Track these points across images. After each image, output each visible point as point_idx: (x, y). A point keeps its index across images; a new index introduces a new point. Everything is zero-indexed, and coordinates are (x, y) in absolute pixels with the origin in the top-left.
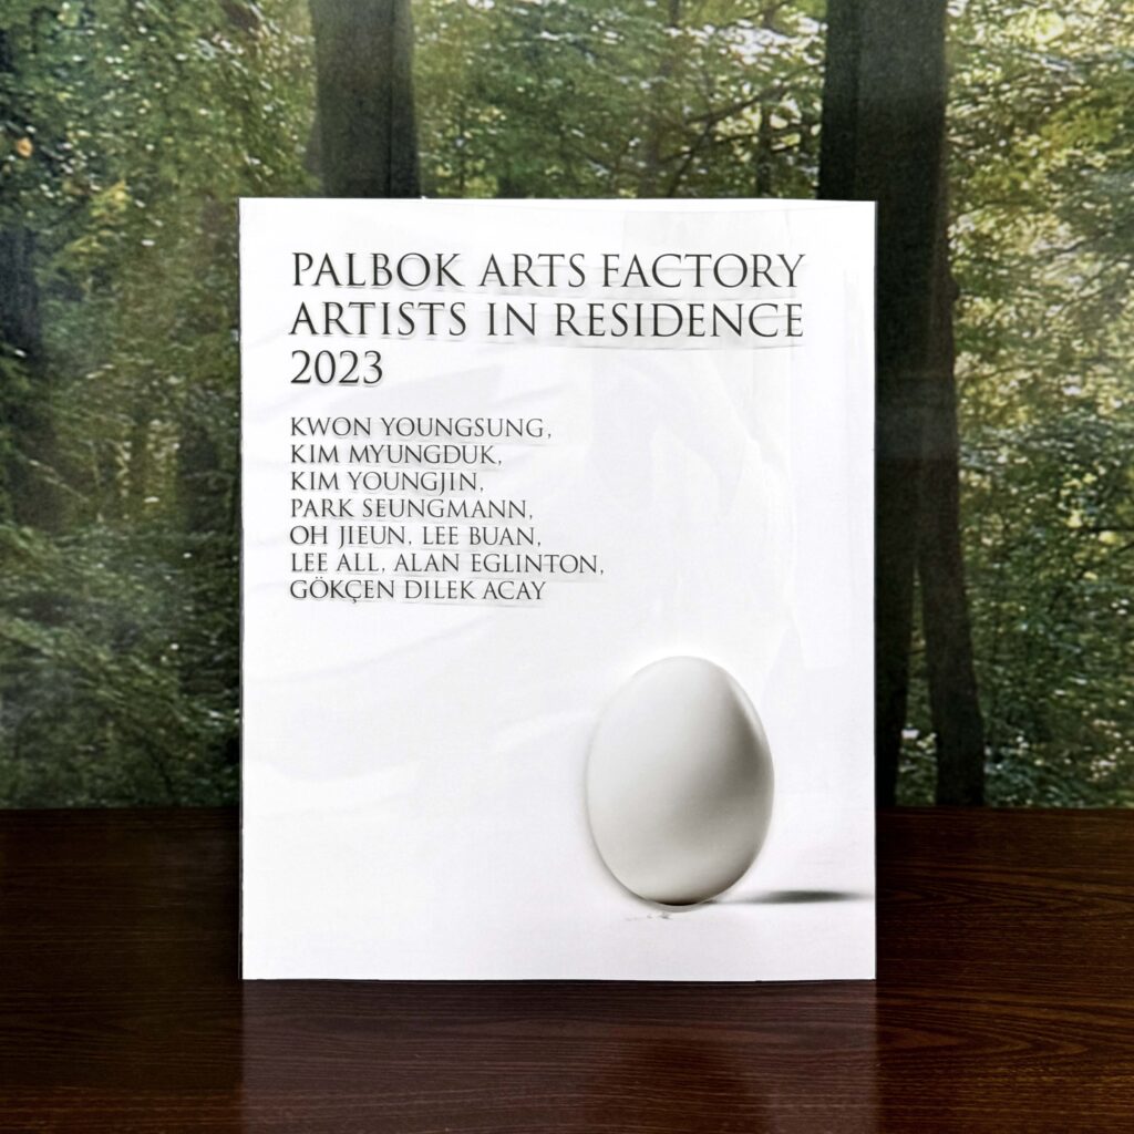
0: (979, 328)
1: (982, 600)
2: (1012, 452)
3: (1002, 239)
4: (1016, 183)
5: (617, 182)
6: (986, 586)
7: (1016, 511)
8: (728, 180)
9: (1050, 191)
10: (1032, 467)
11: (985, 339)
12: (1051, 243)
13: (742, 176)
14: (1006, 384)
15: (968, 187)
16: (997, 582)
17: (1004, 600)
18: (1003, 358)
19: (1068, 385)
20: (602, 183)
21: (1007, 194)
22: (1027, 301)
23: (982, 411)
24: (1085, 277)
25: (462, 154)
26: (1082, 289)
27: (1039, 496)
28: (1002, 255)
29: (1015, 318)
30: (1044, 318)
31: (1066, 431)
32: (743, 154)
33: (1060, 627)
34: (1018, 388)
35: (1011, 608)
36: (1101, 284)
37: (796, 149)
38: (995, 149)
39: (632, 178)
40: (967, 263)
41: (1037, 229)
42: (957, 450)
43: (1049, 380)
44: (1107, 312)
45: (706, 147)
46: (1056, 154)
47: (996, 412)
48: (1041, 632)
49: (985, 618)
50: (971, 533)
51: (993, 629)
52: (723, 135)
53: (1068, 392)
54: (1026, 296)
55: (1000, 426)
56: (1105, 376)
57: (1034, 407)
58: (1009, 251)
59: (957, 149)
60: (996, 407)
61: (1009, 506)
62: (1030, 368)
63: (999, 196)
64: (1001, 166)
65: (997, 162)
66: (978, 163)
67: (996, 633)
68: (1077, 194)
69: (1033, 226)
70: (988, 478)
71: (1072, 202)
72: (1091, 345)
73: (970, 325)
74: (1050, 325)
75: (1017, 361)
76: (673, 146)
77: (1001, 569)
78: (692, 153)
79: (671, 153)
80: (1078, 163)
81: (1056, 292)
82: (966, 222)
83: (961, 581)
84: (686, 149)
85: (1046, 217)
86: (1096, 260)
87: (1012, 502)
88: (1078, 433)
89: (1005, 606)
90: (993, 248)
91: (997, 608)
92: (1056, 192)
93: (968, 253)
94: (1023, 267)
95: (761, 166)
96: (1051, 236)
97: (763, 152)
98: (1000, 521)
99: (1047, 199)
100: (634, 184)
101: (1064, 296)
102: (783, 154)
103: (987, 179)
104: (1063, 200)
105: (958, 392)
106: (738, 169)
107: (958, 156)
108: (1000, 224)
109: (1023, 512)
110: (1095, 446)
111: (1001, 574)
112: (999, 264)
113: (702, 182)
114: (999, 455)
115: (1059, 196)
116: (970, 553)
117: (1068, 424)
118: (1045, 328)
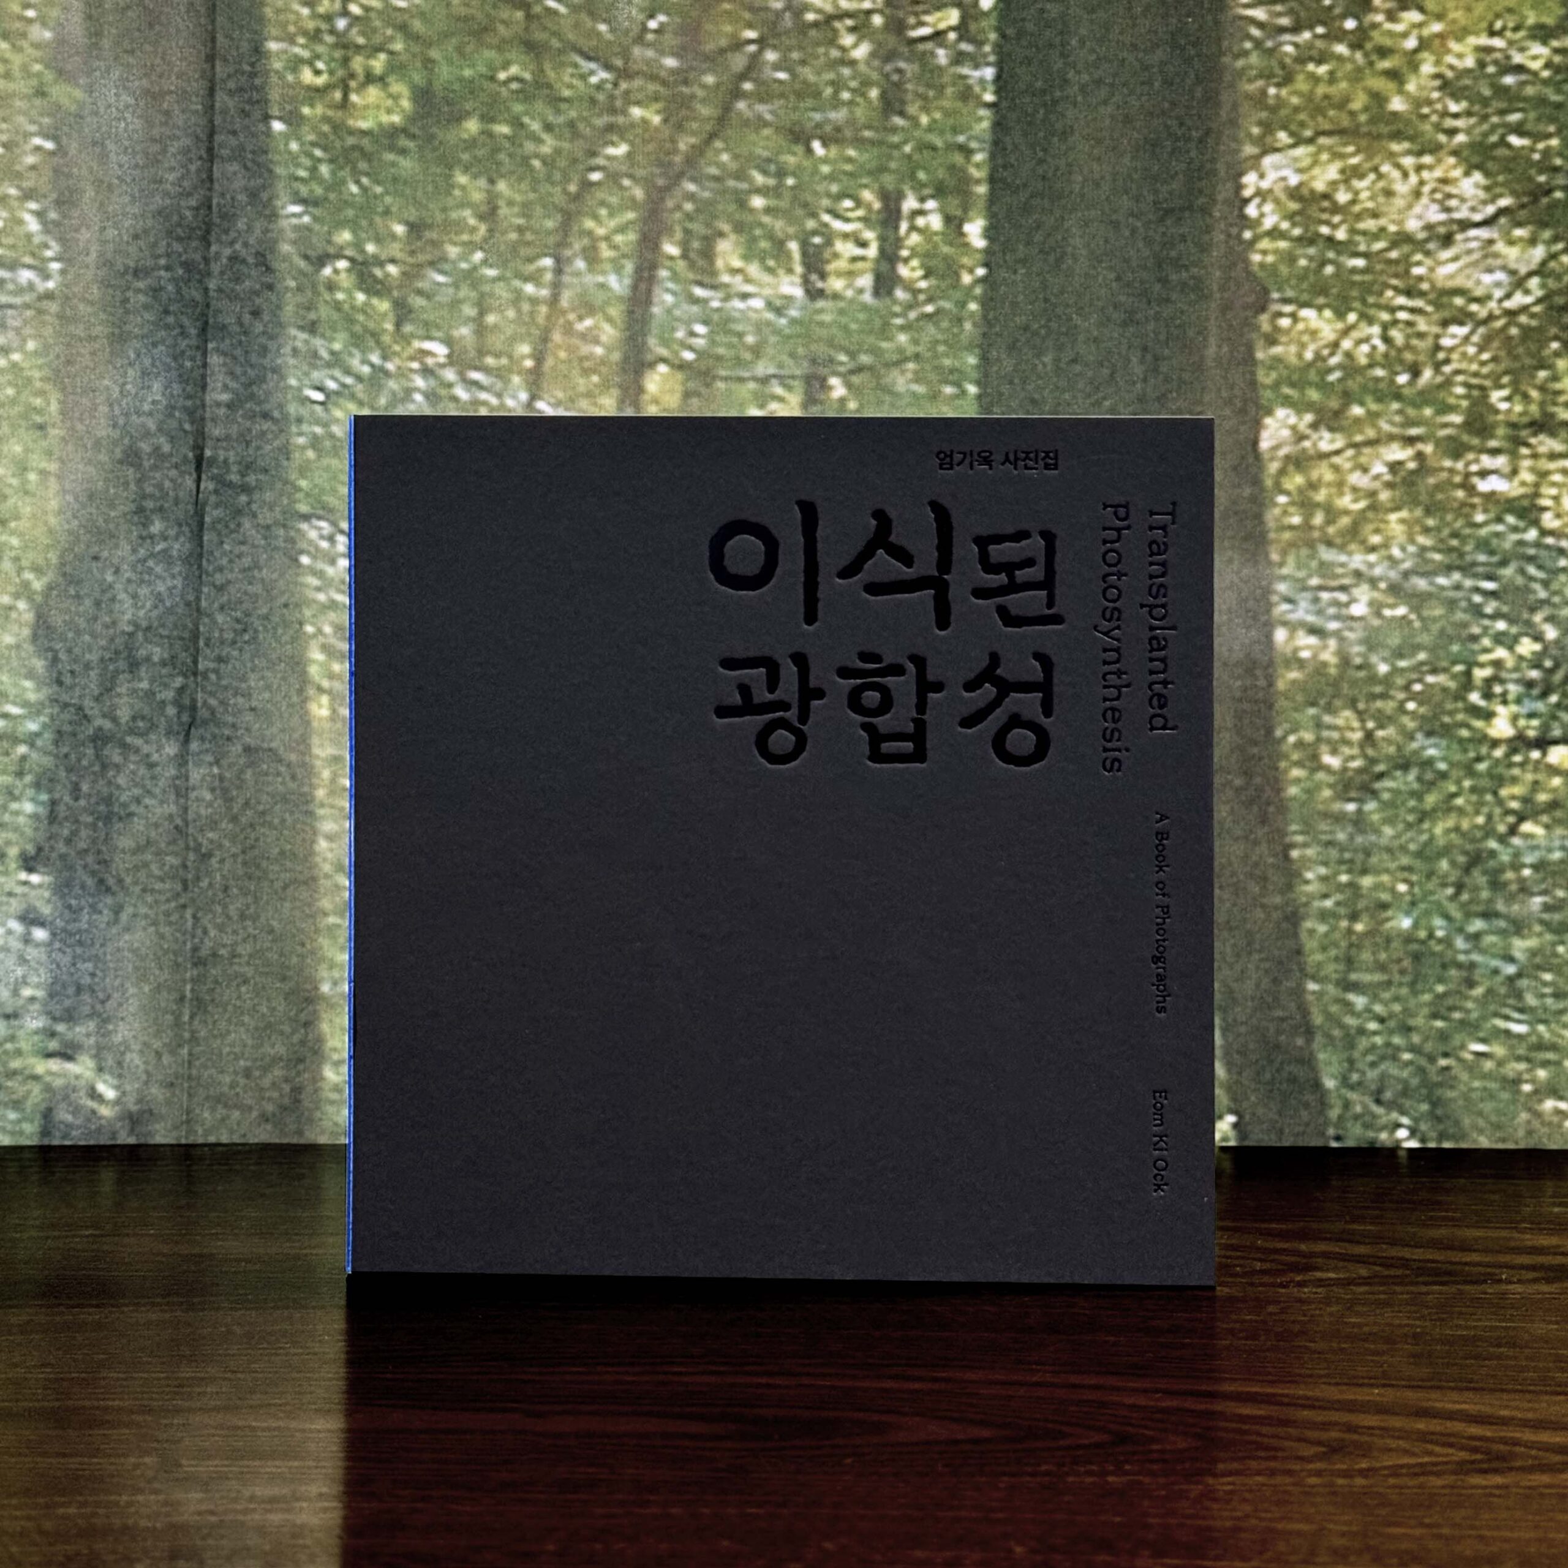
0: (1310, 365)
1: (1323, 871)
2: (1376, 595)
3: (1354, 202)
4: (1378, 99)
5: (627, 92)
6: (1329, 844)
7: (1389, 706)
8: (829, 91)
9: (1446, 114)
10: (1417, 624)
11: (1323, 386)
12: (1448, 210)
13: (853, 84)
14: (1365, 470)
15: (1280, 103)
16: (1351, 838)
17: (1364, 871)
18: (1357, 421)
19: (1484, 474)
20: (601, 97)
21: (1363, 118)
22: (1402, 315)
23: (1318, 519)
24: (1513, 273)
25: (344, 44)
26: (1508, 296)
27: (1430, 679)
28: (1353, 231)
29: (1381, 347)
30: (1438, 348)
31: (1482, 558)
32: (855, 46)
33: (1477, 925)
34: (1388, 477)
35: (1378, 887)
36: (1543, 286)
37: (952, 36)
38: (1336, 35)
39: (652, 87)
40: (1283, 244)
41: (1422, 183)
42: (1268, 591)
43: (1448, 463)
44: (1556, 338)
45: (787, 32)
46: (1454, 46)
47: (1345, 521)
48: (1440, 934)
49: (1328, 903)
50: (1300, 744)
51: (1344, 924)
52: (819, 11)
53: (1484, 486)
54: (1402, 308)
55: (1353, 547)
56: (1553, 456)
57: (1419, 512)
58: (1369, 224)
59: (1255, 32)
60: (1346, 512)
61: (1374, 697)
62: (1410, 441)
63: (1346, 122)
64: (1349, 67)
65: (1340, 58)
66: (1301, 60)
67: (1350, 931)
68: (1495, 119)
69: (1413, 179)
70: (1332, 643)
71: (1486, 135)
72: (1526, 397)
73: (1293, 360)
74: (1447, 361)
75: (1386, 427)
76: (728, 28)
77: (1359, 811)
78: (762, 42)
79: (723, 42)
80: (1496, 62)
81: (1459, 301)
82: (1277, 168)
83: (1283, 833)
84: (751, 34)
85: (1439, 161)
86: (1533, 241)
87: (1378, 689)
88: (1504, 563)
89: (1367, 881)
90: (1336, 219)
91: (1351, 885)
92: (1456, 116)
93: (1285, 225)
94: (1394, 254)
95: (888, 68)
96: (1449, 196)
97: (892, 41)
98: (1356, 724)
99: (1438, 128)
100: (656, 98)
101: (1474, 307)
102: (929, 46)
103: (1321, 90)
104: (1468, 131)
105: (1269, 483)
106: (846, 71)
107: (1258, 44)
108: (1350, 174)
109: (1401, 709)
110: (1537, 586)
111: (1359, 822)
112: (1347, 248)
113: (782, 95)
114: (1353, 601)
115: (1459, 123)
116: (1298, 781)
117: (1484, 545)
118: (1437, 366)
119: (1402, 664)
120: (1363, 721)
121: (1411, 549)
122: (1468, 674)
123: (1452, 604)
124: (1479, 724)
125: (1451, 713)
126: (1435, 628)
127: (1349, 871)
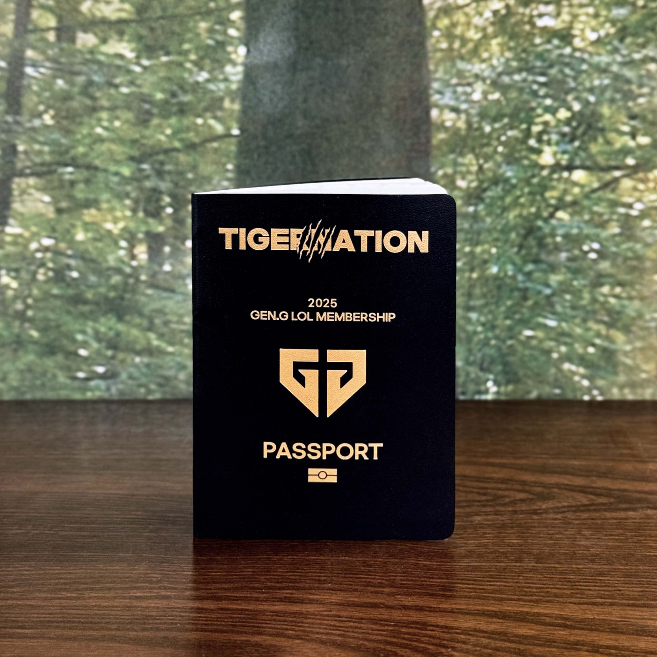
119: (497, 125)
120: (477, 160)
121: (502, 60)
122: (529, 130)
123: (521, 90)
124: (534, 157)
125: (519, 151)
126: (512, 104)
127: (471, 245)
